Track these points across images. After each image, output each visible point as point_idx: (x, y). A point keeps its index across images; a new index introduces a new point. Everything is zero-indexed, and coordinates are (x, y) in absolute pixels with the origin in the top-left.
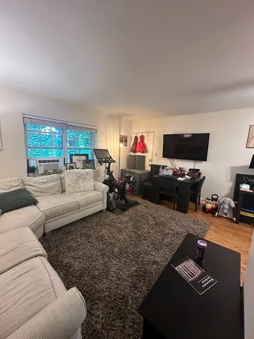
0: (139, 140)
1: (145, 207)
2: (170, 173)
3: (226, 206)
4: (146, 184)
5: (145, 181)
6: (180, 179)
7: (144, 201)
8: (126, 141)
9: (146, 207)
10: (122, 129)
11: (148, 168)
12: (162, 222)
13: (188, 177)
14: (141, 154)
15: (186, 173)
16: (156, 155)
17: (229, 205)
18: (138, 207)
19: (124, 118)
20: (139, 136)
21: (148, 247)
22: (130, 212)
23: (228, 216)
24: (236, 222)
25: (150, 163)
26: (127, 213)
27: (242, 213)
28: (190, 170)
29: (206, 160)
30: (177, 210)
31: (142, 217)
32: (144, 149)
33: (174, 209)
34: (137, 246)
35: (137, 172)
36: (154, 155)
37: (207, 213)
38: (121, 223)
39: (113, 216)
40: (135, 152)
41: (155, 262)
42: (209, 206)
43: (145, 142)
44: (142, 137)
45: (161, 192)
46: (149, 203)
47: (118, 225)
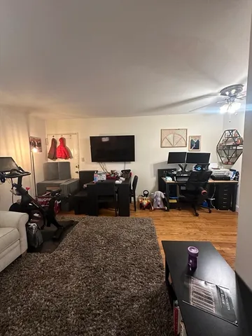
0: (58, 144)
1: (85, 225)
2: (104, 178)
3: (159, 199)
4: (78, 195)
5: (76, 192)
6: (117, 182)
7: (81, 216)
8: (39, 145)
9: (86, 223)
10: (32, 129)
11: (76, 176)
12: (113, 236)
13: (123, 179)
14: (64, 160)
15: (119, 175)
16: (83, 160)
17: (161, 197)
18: (76, 228)
19: (33, 115)
20: (58, 138)
21: (115, 279)
22: (68, 239)
23: (161, 207)
24: (168, 210)
25: (77, 170)
26: (63, 243)
27: (171, 201)
28: (122, 171)
29: (134, 161)
30: (120, 215)
31: (87, 239)
32: (67, 154)
33: (116, 216)
34: (99, 288)
35: (63, 182)
36: (80, 160)
37: (144, 209)
38: (61, 262)
39: (43, 258)
40: (55, 158)
41: (133, 299)
42: (145, 202)
43: (67, 145)
44: (62, 140)
45: (101, 201)
46: (87, 218)
47: (58, 269)
